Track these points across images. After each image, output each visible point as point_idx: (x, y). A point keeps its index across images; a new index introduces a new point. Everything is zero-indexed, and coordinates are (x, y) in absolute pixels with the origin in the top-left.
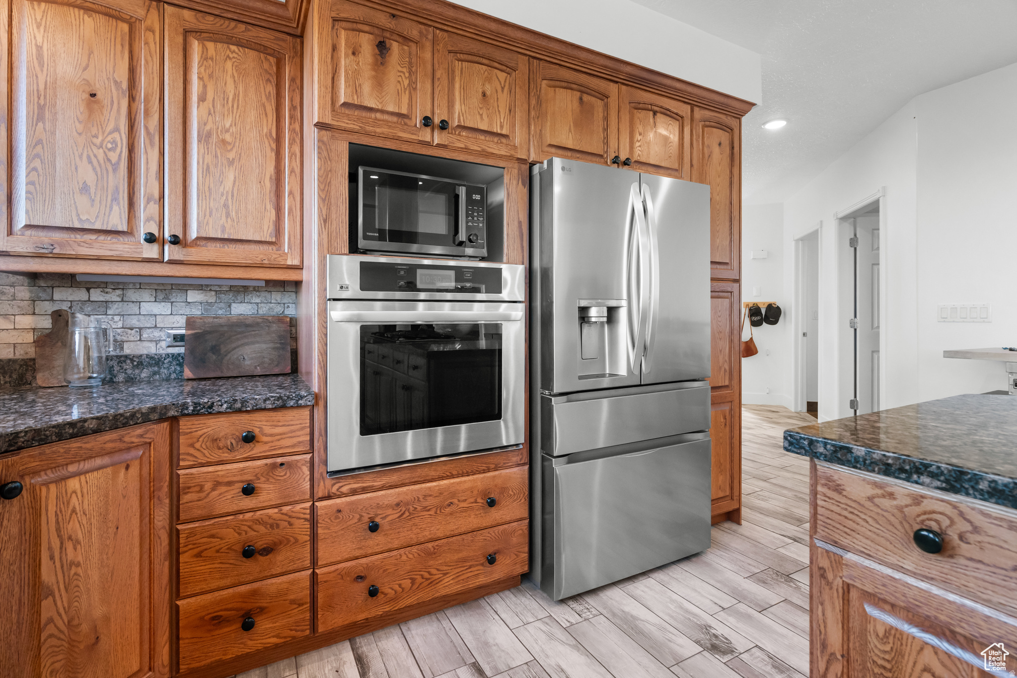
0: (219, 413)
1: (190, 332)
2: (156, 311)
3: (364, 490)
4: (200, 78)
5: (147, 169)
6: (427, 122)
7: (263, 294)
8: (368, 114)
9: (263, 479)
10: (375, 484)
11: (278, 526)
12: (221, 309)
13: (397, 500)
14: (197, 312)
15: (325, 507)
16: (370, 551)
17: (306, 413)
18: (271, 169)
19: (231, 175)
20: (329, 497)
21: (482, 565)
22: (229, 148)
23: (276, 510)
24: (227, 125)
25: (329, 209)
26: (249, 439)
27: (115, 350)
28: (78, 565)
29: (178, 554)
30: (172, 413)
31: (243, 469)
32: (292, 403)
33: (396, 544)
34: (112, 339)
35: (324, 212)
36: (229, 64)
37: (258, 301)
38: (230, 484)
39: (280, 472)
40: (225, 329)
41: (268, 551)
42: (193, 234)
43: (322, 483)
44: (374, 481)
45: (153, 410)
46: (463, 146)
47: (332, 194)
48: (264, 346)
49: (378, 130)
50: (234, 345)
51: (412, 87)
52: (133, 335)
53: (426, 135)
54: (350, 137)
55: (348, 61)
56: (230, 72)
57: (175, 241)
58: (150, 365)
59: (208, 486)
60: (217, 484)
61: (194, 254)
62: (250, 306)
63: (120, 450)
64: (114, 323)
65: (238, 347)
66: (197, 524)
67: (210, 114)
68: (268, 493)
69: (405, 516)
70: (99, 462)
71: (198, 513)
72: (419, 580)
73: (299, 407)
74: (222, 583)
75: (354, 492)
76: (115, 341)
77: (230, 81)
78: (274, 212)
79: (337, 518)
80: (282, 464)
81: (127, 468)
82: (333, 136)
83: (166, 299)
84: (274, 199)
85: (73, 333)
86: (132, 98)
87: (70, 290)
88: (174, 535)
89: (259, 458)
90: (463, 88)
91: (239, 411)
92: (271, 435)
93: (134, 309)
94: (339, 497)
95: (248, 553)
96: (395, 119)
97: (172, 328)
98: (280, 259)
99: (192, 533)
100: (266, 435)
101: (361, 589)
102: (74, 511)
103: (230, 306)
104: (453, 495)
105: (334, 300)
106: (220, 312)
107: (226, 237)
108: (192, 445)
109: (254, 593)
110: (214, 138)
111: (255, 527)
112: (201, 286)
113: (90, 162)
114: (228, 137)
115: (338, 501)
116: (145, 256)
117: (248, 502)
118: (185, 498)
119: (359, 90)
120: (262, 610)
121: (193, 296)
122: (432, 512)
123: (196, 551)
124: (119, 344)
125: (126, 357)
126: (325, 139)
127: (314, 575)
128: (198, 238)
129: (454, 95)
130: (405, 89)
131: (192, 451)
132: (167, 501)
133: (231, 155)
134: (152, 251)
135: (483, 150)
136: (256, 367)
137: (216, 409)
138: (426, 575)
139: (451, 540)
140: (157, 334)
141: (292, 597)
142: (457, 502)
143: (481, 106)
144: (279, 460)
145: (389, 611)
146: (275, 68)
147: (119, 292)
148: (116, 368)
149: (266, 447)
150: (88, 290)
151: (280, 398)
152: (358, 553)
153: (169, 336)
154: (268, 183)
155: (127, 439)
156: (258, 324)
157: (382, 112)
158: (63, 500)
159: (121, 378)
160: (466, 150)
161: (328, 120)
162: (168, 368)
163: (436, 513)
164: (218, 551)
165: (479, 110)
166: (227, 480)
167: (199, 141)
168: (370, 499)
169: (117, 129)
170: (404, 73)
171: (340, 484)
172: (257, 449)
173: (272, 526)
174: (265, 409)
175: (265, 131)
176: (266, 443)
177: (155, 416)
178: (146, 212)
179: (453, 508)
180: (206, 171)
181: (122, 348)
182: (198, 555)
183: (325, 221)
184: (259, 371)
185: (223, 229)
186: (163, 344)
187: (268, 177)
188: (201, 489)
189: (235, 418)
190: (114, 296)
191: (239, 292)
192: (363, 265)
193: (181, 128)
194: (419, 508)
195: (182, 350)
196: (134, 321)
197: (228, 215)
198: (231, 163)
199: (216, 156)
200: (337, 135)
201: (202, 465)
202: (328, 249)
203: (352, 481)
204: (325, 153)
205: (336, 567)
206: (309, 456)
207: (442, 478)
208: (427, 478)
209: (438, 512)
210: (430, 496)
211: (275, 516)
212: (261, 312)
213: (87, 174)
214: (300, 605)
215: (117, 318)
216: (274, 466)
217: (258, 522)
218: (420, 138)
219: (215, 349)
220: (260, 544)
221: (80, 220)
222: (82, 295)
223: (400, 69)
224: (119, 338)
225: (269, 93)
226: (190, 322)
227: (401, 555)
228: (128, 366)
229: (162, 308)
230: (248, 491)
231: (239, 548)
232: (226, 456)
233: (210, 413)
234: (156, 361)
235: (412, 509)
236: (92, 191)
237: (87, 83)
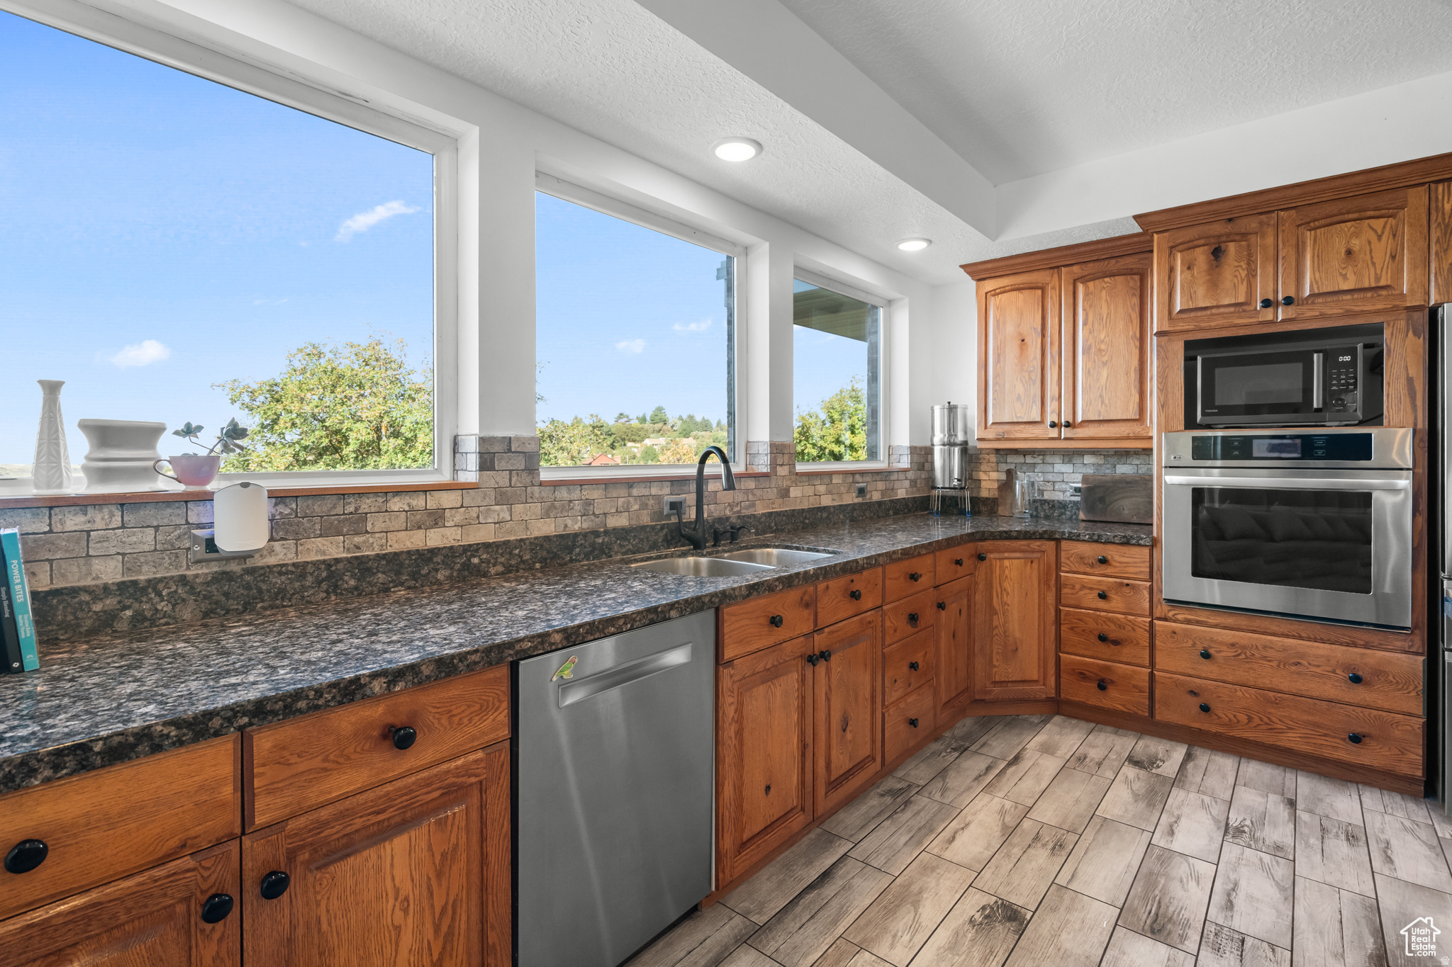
0: (1084, 541)
1: (1084, 486)
2: (1063, 470)
3: (1198, 623)
4: (1084, 310)
5: (1051, 380)
6: (1267, 303)
7: (1142, 457)
8: (1204, 313)
9: (1113, 592)
10: (1210, 621)
11: (1124, 628)
12: (1108, 469)
13: (1232, 641)
14: (1090, 471)
15: (1162, 626)
16: (1204, 675)
17: (1147, 551)
18: (1135, 363)
19: (1105, 373)
20: (1165, 619)
21: (1344, 740)
22: (1104, 353)
23: (1123, 616)
24: (1102, 337)
25: (1166, 396)
26: (1104, 561)
27: (1039, 495)
28: (1008, 605)
29: (1060, 624)
30: (1057, 536)
31: (1100, 581)
32: (1134, 542)
33: (1230, 678)
34: (1036, 488)
35: (1162, 400)
36: (1104, 293)
37: (1138, 462)
38: (1091, 589)
39: (1126, 590)
40: (1110, 484)
41: (1116, 643)
42: (1079, 419)
43: (1159, 607)
44: (1208, 618)
45: (1045, 532)
46: (1317, 313)
47: (1169, 385)
48: (1140, 500)
49: (1213, 324)
50: (1116, 498)
51: (1251, 274)
52: (1049, 486)
53: (1268, 314)
54: (1185, 336)
55: (1183, 276)
56: (1104, 298)
57: (1068, 425)
58: (1060, 508)
59: (1078, 587)
60: (1083, 587)
61: (1080, 432)
62: (1131, 467)
63: (1028, 552)
64: (1038, 478)
65: (1119, 499)
66: (1071, 609)
67: (1090, 333)
68: (1116, 602)
69: (1240, 657)
70: (1018, 555)
71: (1072, 602)
72: (1256, 721)
73: (1140, 545)
74: (1086, 653)
75: (1188, 622)
76: (1039, 490)
77: (1104, 305)
78: (1138, 396)
79: (1172, 637)
80: (1128, 585)
81: (1032, 562)
82: (1169, 340)
83: (1070, 462)
84: (1138, 385)
85: (1015, 484)
86: (1043, 336)
87: (1015, 456)
88: (1058, 612)
89: (1111, 577)
90: (1318, 256)
91: (1096, 541)
92: (1120, 562)
93: (1049, 468)
94: (1175, 622)
95: (1103, 638)
96: (1232, 309)
97: (1074, 483)
98: (1143, 432)
99: (1068, 613)
100: (1116, 562)
101: (1194, 703)
102: (1006, 577)
103: (1115, 467)
104: (1302, 656)
105: (1170, 467)
106: (1108, 471)
107: (1101, 418)
108: (1068, 558)
109: (1107, 668)
110: (1093, 350)
111: (1108, 623)
112: (1094, 452)
113: (1021, 381)
114: (1103, 347)
115: (1174, 624)
116: (1051, 436)
117: (1101, 604)
118: (1065, 591)
119: (1193, 296)
120: (1112, 682)
121: (1088, 459)
122: (1274, 664)
123: (1070, 626)
124: (1041, 492)
125: (1045, 501)
126: (1163, 343)
127: (1152, 675)
128: (1083, 422)
129: (1304, 265)
130: (1242, 280)
131: (1068, 562)
132: (1054, 589)
133: (1105, 359)
134: (1054, 433)
135: (1348, 311)
136: (1133, 516)
137: (1082, 538)
138: (1266, 719)
139: (1298, 698)
140: (1064, 486)
141: (1134, 683)
142: (1306, 664)
143: (1343, 266)
144: (1126, 581)
145: (1223, 733)
146: (1139, 284)
147: (1041, 457)
148: (1040, 508)
149: (1117, 570)
150: (1025, 456)
151: (1124, 537)
152: (1192, 672)
153: (1071, 488)
154: (1133, 374)
155: (1032, 546)
156: (1136, 482)
157: (1218, 307)
158: (1002, 568)
159: (1042, 514)
160: (1323, 316)
161: (1166, 328)
162: (1071, 512)
163: (1279, 666)
164: (1083, 631)
165: (1341, 271)
166: (1090, 586)
167: (1083, 354)
168: (1205, 631)
169: (1035, 358)
170: (1241, 266)
171: (1176, 612)
172: (1109, 570)
173: (1120, 626)
174: (1114, 543)
175: (1131, 333)
176: (1116, 567)
177: (1046, 536)
178: (1051, 406)
179: (1300, 669)
180: (1088, 373)
181: (1043, 495)
182: (1072, 629)
183: (1163, 406)
184: (1135, 520)
185: (1100, 414)
186: (1068, 494)
187: (1133, 369)
188: (1073, 588)
189: (1095, 546)
190: (1038, 460)
191: (1122, 455)
192: (1194, 439)
193: (1072, 348)
194: (1257, 655)
195: (1078, 499)
196: (1050, 477)
197: (1103, 402)
198: (1105, 364)
199: (1095, 361)
200: (1172, 338)
201: (1075, 573)
202: (1167, 428)
203: (1186, 612)
204: (1163, 354)
205: (1172, 675)
206: (1149, 584)
207: (1287, 636)
208: (1268, 631)
209: (1282, 666)
210: (1271, 648)
211: (1122, 620)
212: (1140, 472)
213: (1020, 389)
214: (1141, 691)
215: (1040, 474)
216: (1121, 584)
217: (1110, 620)
218: (1260, 320)
219: (1102, 500)
220: (1112, 636)
221: (1017, 417)
222: (1020, 459)
223: (1236, 264)
224: (1041, 488)
225: (1134, 304)
226: (1085, 479)
227: (1236, 691)
228: (1046, 507)
229: (1067, 468)
230: (1103, 596)
231: (1097, 633)
232: (1088, 570)
233: (1078, 540)
234: (1063, 505)
235: (1248, 654)
236: (1022, 398)
237: (1020, 334)
